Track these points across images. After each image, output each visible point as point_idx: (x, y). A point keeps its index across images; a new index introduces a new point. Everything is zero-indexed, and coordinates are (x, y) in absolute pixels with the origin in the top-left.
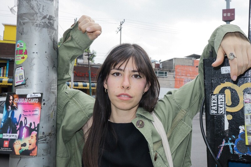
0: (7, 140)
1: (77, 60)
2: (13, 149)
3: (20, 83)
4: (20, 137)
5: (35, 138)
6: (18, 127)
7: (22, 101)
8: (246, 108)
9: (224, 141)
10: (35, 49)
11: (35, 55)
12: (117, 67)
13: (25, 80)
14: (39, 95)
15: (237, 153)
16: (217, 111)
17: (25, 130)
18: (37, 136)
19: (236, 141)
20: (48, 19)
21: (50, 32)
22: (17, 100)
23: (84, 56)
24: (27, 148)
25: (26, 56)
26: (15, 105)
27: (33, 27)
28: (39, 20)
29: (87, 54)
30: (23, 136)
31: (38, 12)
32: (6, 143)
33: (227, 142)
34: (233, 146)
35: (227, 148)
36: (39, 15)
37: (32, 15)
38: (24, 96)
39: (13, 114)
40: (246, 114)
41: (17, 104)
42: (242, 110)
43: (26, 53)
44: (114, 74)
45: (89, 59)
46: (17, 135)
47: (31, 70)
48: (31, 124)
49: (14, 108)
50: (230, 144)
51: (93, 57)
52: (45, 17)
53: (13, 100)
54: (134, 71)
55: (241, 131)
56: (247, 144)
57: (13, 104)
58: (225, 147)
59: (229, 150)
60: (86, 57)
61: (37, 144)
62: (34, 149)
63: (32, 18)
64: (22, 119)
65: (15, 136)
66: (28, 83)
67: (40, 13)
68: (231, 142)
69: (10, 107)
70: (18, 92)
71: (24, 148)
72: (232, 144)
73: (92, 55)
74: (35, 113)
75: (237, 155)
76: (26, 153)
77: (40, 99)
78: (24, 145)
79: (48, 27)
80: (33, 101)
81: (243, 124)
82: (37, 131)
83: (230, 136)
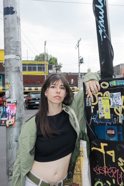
0: (3, 120)
1: (48, 71)
2: (6, 124)
3: (8, 97)
4: (8, 119)
5: (14, 119)
6: (8, 115)
7: (9, 104)
8: (99, 103)
9: (92, 117)
10: (13, 82)
11: (13, 85)
12: (54, 83)
13: (10, 96)
14: (16, 102)
15: (97, 122)
16: (89, 105)
17: (10, 116)
18: (15, 118)
19: (96, 117)
20: (18, 68)
21: (19, 74)
22: (7, 104)
23: (53, 68)
24: (11, 123)
25: (9, 85)
26: (6, 106)
27: (11, 73)
28: (14, 69)
29: (55, 66)
30: (10, 119)
31: (13, 66)
32: (3, 122)
33: (93, 118)
34: (95, 119)
35: (93, 120)
36: (13, 67)
37: (11, 67)
38: (10, 102)
39: (6, 110)
40: (99, 105)
41: (7, 106)
42: (98, 104)
43: (9, 84)
44: (51, 87)
45: (56, 70)
46: (7, 118)
47: (12, 91)
48: (12, 114)
49: (6, 108)
50: (94, 118)
51: (60, 68)
52: (16, 68)
53: (5, 104)
54: (61, 86)
55: (97, 113)
56: (100, 118)
57: (5, 106)
58: (92, 120)
59: (94, 121)
60: (54, 69)
61: (15, 122)
62: (14, 124)
63: (11, 69)
64: (9, 112)
65: (6, 119)
66: (11, 97)
67: (14, 66)
68: (94, 117)
69: (4, 107)
70: (7, 100)
71: (10, 124)
72: (95, 118)
73: (59, 66)
74: (14, 109)
75: (97, 123)
76: (11, 125)
77: (16, 103)
78: (10, 122)
79: (18, 72)
80: (13, 104)
81: (98, 110)
82: (15, 116)
83: (94, 115)
